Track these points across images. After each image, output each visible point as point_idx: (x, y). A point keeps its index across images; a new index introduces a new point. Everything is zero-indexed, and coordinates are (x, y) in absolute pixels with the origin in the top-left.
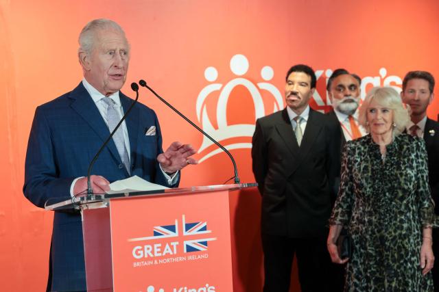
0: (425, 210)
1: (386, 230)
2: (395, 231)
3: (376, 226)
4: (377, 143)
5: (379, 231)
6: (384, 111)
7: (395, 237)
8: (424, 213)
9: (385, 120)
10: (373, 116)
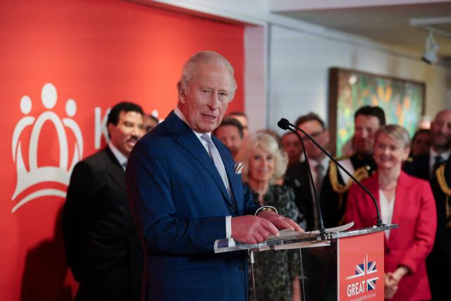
0: (294, 262)
1: (270, 282)
2: (277, 283)
3: (260, 279)
4: (256, 191)
5: (263, 283)
6: (269, 158)
7: (277, 289)
8: (294, 265)
9: (269, 167)
10: (257, 163)
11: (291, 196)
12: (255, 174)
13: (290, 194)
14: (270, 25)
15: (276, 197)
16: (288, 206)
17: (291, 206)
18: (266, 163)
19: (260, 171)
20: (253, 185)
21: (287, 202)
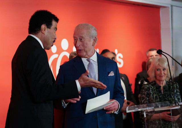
9: (165, 74)
10: (158, 72)
11: (177, 87)
12: (158, 77)
13: (176, 85)
14: (172, 6)
15: (169, 87)
16: (175, 91)
17: (177, 91)
18: (163, 72)
19: (161, 76)
20: (158, 82)
21: (175, 89)
